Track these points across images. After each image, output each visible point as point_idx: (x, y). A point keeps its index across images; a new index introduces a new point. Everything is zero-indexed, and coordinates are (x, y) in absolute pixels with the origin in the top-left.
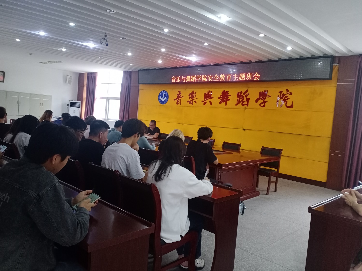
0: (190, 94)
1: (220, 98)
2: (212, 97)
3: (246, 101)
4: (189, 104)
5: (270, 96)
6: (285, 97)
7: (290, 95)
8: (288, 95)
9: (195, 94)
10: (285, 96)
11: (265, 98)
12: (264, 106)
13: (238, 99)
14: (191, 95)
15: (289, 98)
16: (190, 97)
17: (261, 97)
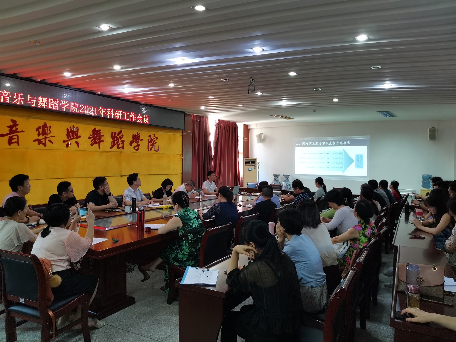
0: (39, 127)
1: (92, 138)
2: (78, 136)
3: (121, 143)
4: (39, 144)
5: (142, 140)
6: (154, 142)
7: (156, 139)
8: (155, 139)
9: (49, 128)
10: (153, 140)
11: (138, 142)
12: (137, 150)
13: (113, 140)
14: (41, 130)
15: (156, 143)
16: (39, 132)
17: (135, 140)
